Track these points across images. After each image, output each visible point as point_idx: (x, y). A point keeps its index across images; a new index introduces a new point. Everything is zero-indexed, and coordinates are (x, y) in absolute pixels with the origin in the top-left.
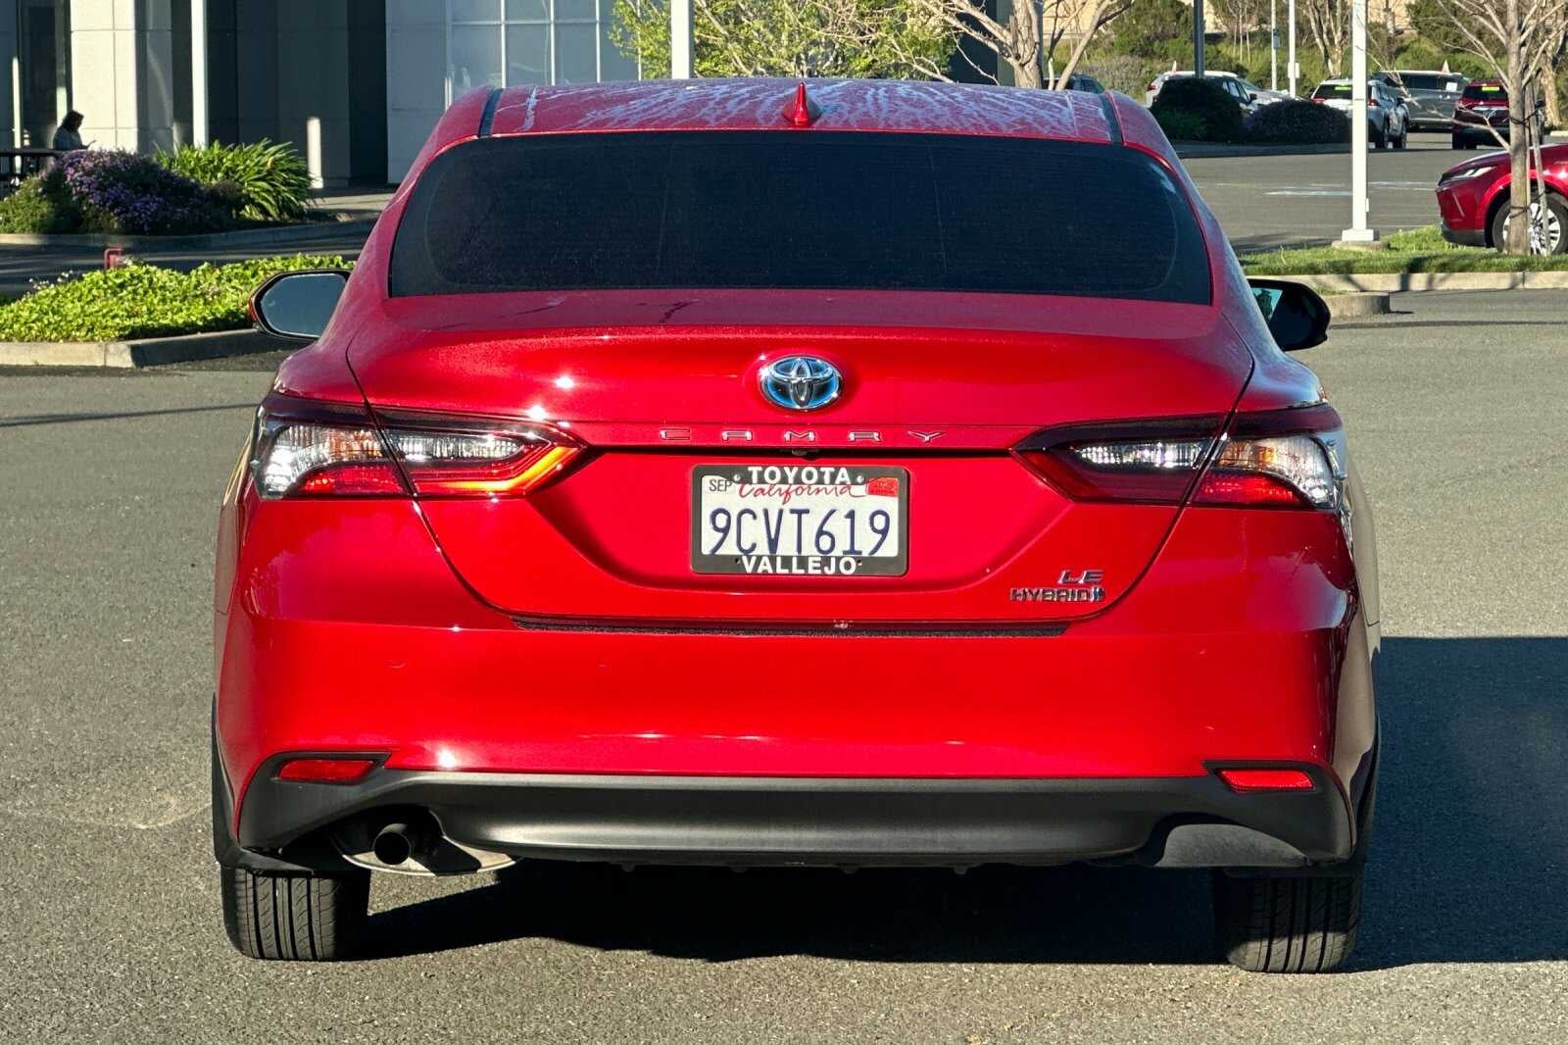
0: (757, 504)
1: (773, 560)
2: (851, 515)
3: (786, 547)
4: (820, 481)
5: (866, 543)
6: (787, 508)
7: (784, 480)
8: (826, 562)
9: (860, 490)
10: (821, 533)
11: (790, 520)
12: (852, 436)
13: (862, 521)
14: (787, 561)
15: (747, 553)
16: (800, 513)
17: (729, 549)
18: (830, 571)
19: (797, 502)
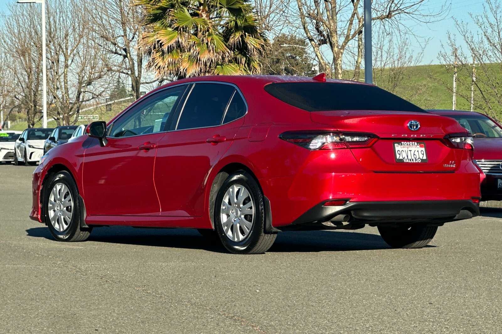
0: (404, 149)
1: (408, 159)
2: (418, 151)
3: (410, 158)
4: (413, 145)
5: (421, 156)
6: (408, 150)
7: (407, 145)
8: (416, 160)
9: (418, 146)
10: (414, 155)
11: (409, 152)
12: (421, 136)
13: (420, 152)
14: (410, 160)
15: (404, 158)
16: (410, 151)
17: (401, 158)
18: (417, 162)
19: (410, 149)
